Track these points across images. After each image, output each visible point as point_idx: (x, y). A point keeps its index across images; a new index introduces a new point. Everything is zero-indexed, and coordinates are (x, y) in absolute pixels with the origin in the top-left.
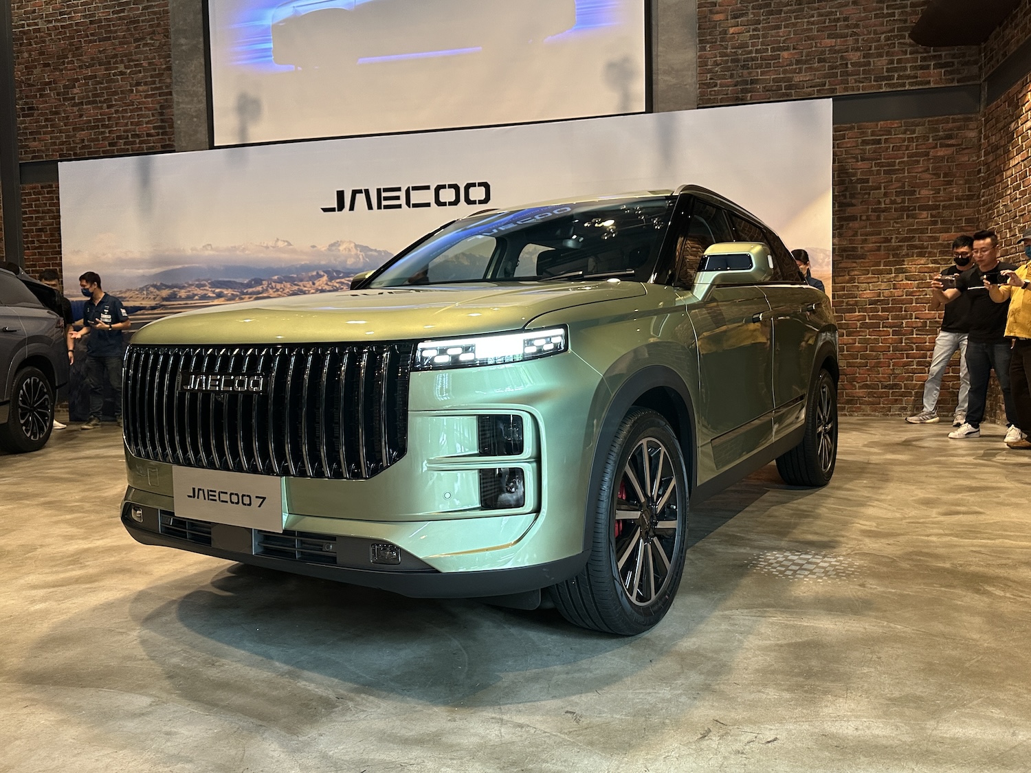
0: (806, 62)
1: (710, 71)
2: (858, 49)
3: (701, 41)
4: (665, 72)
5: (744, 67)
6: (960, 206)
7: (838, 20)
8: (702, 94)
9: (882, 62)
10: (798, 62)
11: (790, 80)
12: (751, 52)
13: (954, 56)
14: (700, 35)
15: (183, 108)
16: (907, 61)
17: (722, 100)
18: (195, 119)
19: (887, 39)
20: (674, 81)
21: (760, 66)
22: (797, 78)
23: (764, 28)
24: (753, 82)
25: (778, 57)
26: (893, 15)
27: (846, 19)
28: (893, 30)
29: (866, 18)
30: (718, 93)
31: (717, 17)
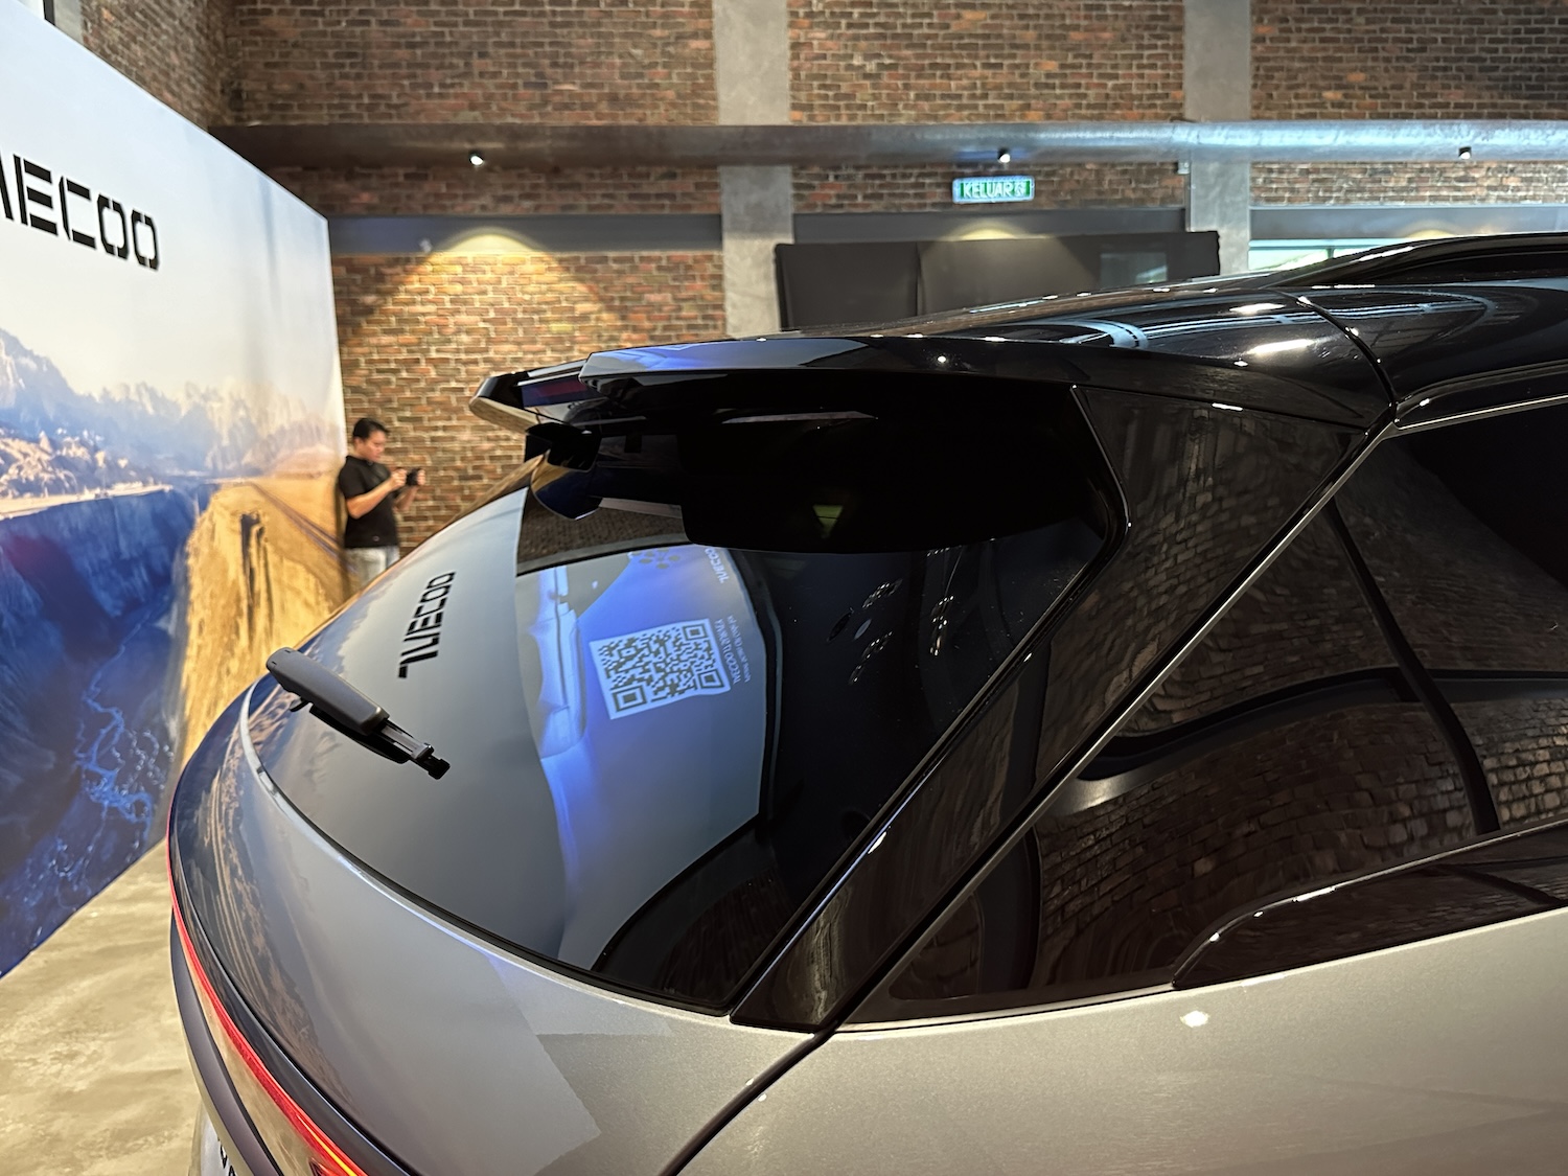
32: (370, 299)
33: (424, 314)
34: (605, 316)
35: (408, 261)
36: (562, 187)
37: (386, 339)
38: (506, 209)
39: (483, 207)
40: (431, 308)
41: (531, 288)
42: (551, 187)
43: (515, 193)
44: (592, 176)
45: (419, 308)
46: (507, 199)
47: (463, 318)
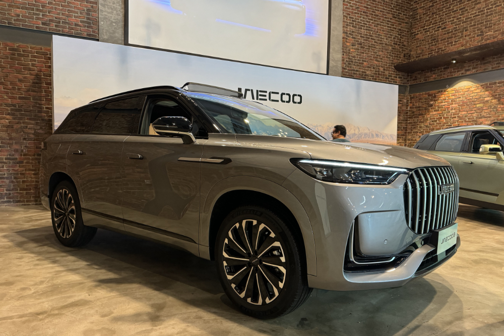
0: (370, 67)
1: (345, 64)
2: (382, 67)
3: (343, 52)
4: (332, 60)
5: (354, 65)
6: (402, 123)
7: (378, 55)
8: (343, 72)
9: (387, 73)
10: (368, 67)
11: (365, 72)
12: (356, 60)
13: (402, 75)
14: (343, 49)
15: (106, 15)
16: (393, 74)
17: (348, 75)
18: (114, 24)
19: (389, 65)
20: (335, 64)
21: (358, 65)
22: (368, 73)
23: (360, 52)
24: (357, 71)
25: (363, 64)
26: (390, 58)
27: (380, 56)
28: (390, 63)
29: (384, 57)
30: (347, 72)
31: (348, 44)
32: (432, 103)
33: (444, 105)
34: (493, 101)
35: (442, 91)
36: (484, 64)
37: (435, 113)
38: (468, 73)
39: (462, 74)
40: (446, 103)
41: (472, 95)
42: (481, 64)
43: (471, 68)
44: (494, 58)
45: (443, 104)
46: (468, 70)
47: (454, 105)
